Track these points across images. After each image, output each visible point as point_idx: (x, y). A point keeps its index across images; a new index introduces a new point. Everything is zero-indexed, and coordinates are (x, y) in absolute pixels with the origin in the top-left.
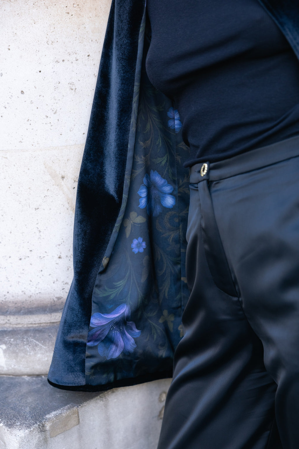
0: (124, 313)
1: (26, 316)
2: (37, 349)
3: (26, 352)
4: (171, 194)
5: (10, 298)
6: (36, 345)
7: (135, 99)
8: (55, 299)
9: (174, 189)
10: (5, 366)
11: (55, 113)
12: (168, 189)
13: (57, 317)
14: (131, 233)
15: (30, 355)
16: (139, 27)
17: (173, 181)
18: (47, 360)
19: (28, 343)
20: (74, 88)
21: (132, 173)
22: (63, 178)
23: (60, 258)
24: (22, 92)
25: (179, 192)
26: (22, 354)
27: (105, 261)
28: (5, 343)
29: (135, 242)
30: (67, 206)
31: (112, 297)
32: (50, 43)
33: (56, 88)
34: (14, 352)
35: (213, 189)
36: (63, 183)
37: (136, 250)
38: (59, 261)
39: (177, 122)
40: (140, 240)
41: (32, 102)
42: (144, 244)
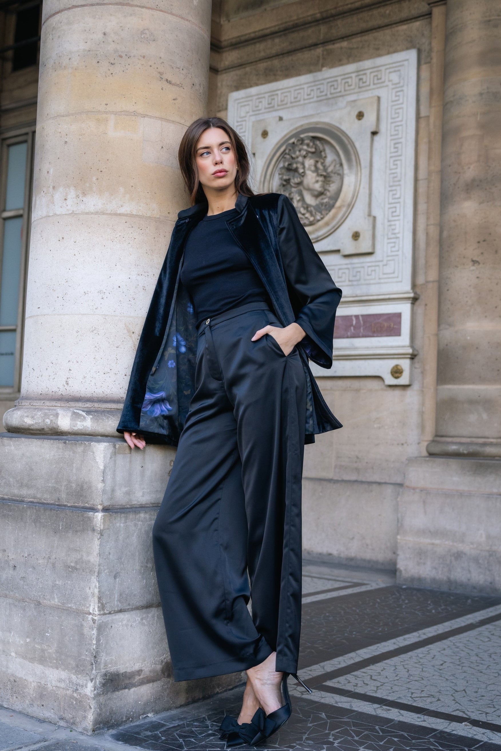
0: (162, 395)
1: (104, 404)
2: (109, 419)
3: (103, 420)
4: (185, 346)
5: (95, 395)
6: (109, 417)
7: (175, 291)
8: (120, 398)
9: (187, 343)
10: (90, 427)
11: (134, 299)
12: (183, 343)
13: (121, 406)
14: (168, 357)
15: (105, 422)
16: (181, 259)
17: (186, 340)
18: (114, 426)
19: (105, 415)
20: (145, 289)
21: (170, 329)
22: (133, 333)
23: (125, 375)
24: (119, 287)
25: (189, 345)
26: (101, 421)
27: (154, 369)
28: (92, 415)
29: (170, 362)
30: (133, 348)
31: (157, 388)
32: (136, 265)
33: (136, 287)
34: (96, 419)
35: (212, 329)
36: (133, 336)
37: (170, 366)
38: (125, 377)
39: (191, 309)
40: (173, 361)
41: (123, 292)
42: (174, 364)
